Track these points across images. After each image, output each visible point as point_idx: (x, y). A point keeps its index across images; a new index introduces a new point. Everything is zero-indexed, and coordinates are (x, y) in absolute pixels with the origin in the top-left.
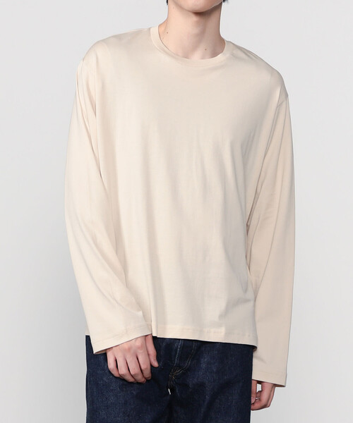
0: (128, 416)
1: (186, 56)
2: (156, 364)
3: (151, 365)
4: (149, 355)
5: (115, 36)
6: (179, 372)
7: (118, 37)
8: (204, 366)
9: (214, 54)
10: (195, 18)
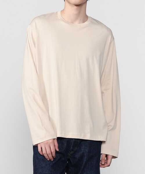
0: (51, 171)
1: (72, 22)
2: (58, 150)
3: (56, 150)
4: (55, 146)
5: (43, 15)
6: (72, 152)
7: (44, 15)
8: (83, 149)
9: (84, 22)
10: (76, 7)
